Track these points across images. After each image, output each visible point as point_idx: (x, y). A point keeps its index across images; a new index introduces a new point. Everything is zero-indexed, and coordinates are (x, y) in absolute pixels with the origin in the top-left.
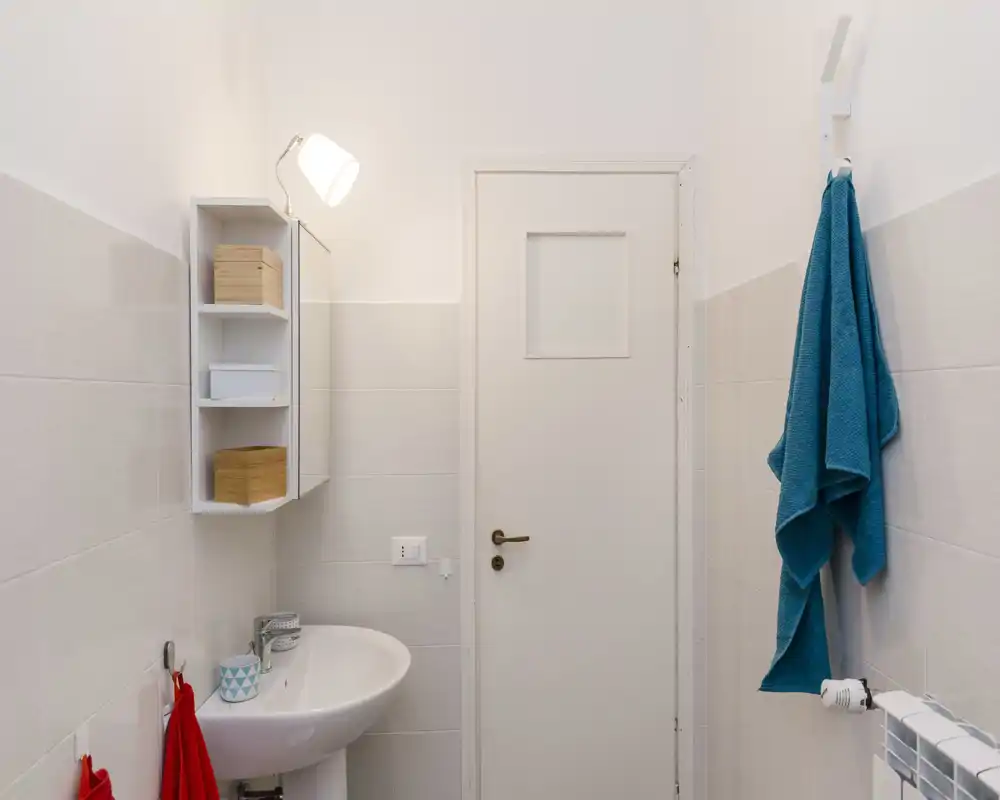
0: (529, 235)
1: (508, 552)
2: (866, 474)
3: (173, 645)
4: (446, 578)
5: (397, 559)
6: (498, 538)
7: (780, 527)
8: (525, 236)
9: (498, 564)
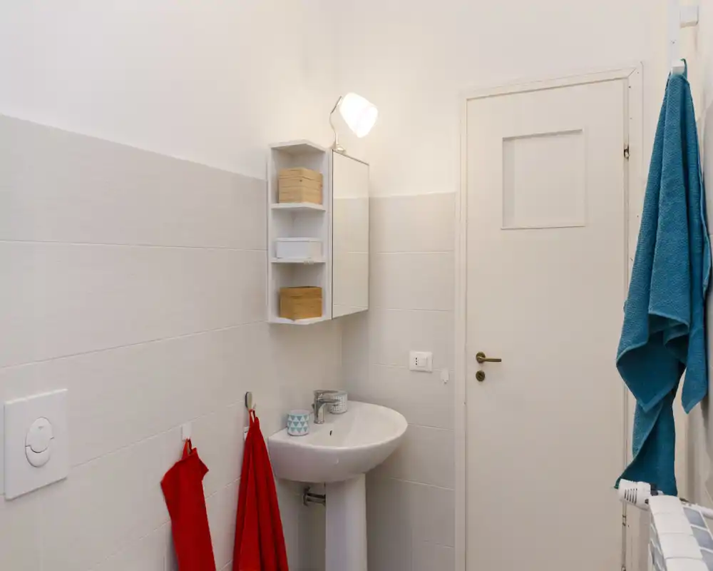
0: (505, 140)
1: (487, 368)
2: (687, 323)
3: (251, 395)
4: (445, 383)
5: (412, 365)
6: (481, 358)
7: (620, 356)
8: (501, 140)
9: (480, 376)
